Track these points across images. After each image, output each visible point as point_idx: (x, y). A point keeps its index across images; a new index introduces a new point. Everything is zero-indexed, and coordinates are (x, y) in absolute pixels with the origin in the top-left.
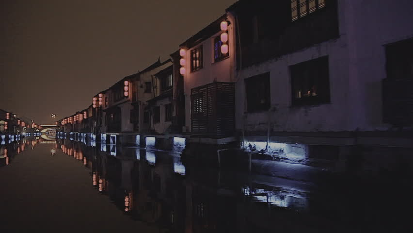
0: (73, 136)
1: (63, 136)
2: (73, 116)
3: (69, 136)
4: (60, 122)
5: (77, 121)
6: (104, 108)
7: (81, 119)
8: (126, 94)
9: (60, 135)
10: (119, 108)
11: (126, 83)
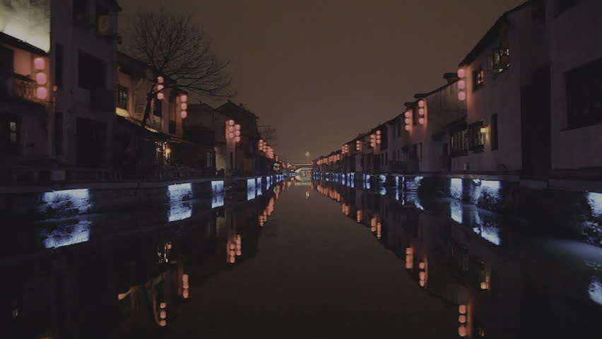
0: (328, 177)
1: (319, 176)
2: (327, 157)
3: (325, 176)
4: (315, 161)
5: (332, 162)
6: (349, 155)
7: (335, 160)
8: (358, 149)
9: (316, 175)
10: (354, 158)
11: (358, 142)
